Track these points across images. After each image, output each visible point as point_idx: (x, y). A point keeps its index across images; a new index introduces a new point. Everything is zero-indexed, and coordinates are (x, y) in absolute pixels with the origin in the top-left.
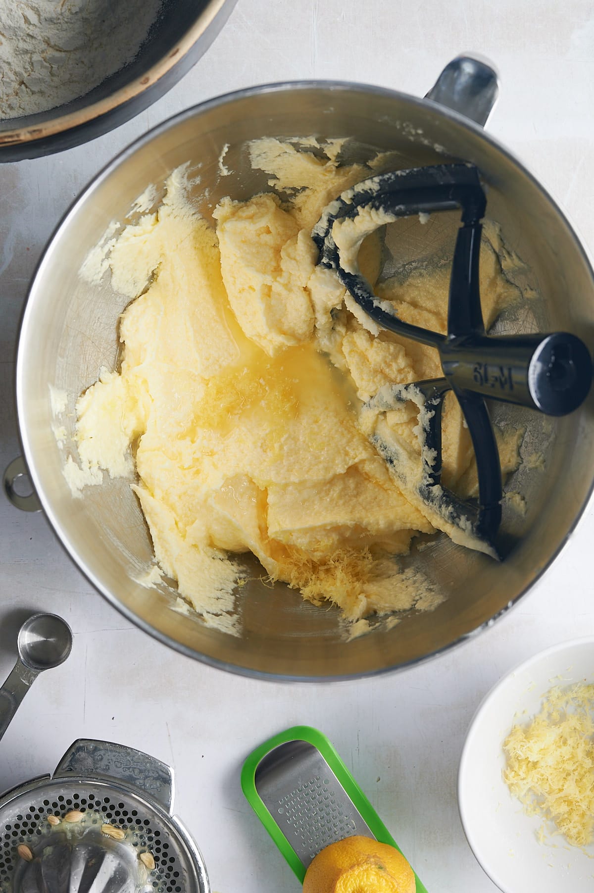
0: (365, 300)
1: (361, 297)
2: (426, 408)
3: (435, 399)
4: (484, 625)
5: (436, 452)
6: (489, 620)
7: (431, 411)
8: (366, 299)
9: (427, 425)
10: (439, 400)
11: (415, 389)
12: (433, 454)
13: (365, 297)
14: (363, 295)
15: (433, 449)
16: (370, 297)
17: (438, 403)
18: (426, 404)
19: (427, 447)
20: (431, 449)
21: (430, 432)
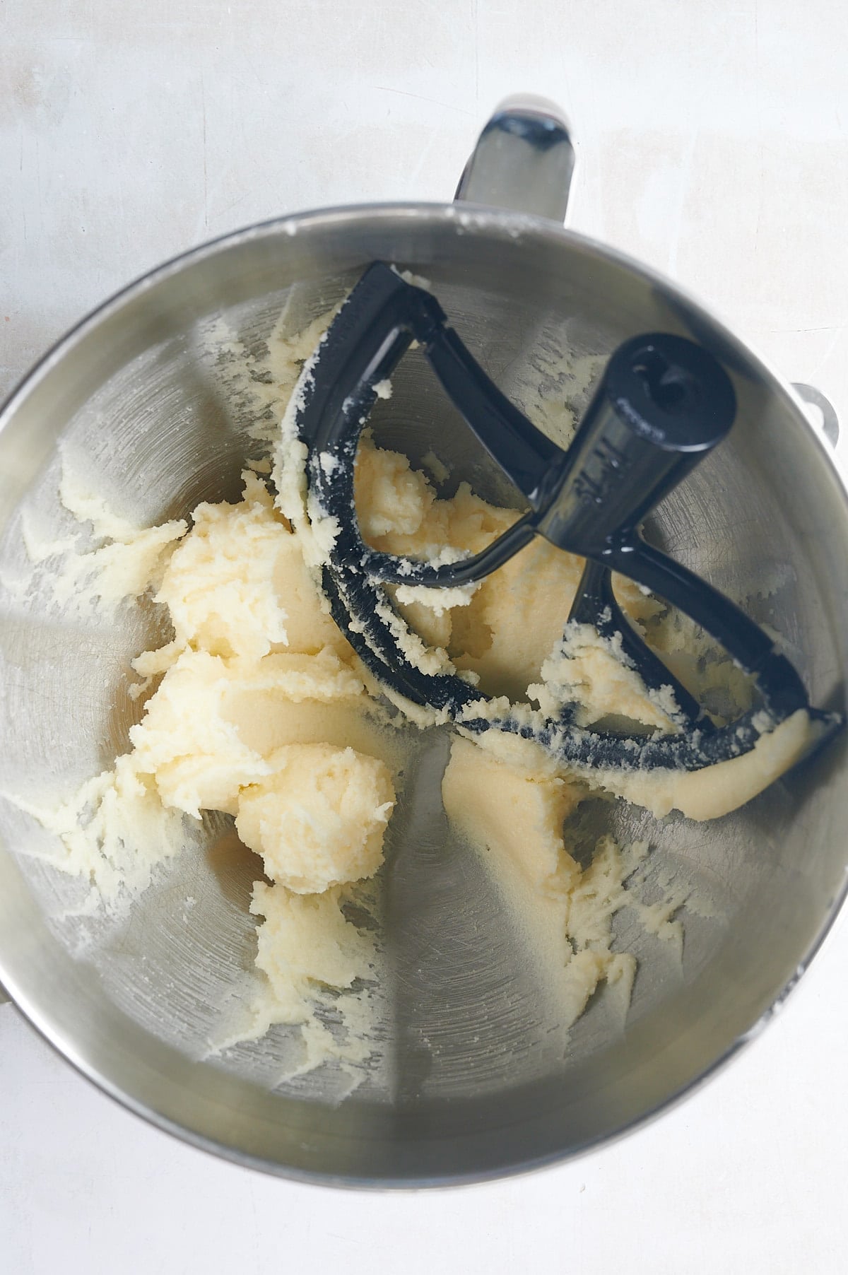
0: (420, 574)
1: (413, 575)
2: (604, 637)
3: (602, 613)
4: (767, 1012)
5: (670, 687)
6: (774, 1003)
7: (613, 635)
8: (421, 572)
9: (626, 659)
10: (607, 610)
11: (571, 627)
12: (666, 692)
13: (418, 570)
14: (414, 571)
15: (663, 686)
16: (424, 566)
17: (610, 614)
18: (599, 632)
19: (652, 690)
20: (660, 688)
21: (639, 667)
